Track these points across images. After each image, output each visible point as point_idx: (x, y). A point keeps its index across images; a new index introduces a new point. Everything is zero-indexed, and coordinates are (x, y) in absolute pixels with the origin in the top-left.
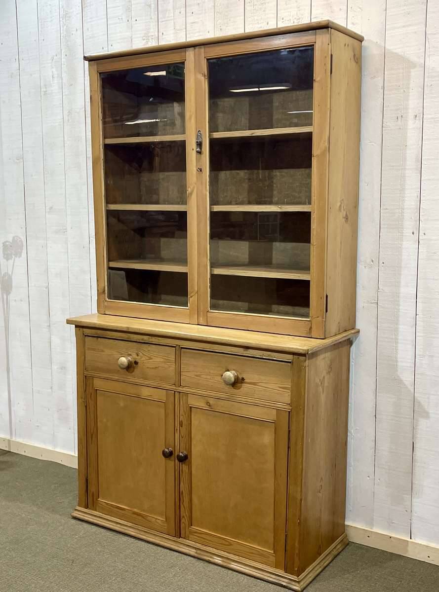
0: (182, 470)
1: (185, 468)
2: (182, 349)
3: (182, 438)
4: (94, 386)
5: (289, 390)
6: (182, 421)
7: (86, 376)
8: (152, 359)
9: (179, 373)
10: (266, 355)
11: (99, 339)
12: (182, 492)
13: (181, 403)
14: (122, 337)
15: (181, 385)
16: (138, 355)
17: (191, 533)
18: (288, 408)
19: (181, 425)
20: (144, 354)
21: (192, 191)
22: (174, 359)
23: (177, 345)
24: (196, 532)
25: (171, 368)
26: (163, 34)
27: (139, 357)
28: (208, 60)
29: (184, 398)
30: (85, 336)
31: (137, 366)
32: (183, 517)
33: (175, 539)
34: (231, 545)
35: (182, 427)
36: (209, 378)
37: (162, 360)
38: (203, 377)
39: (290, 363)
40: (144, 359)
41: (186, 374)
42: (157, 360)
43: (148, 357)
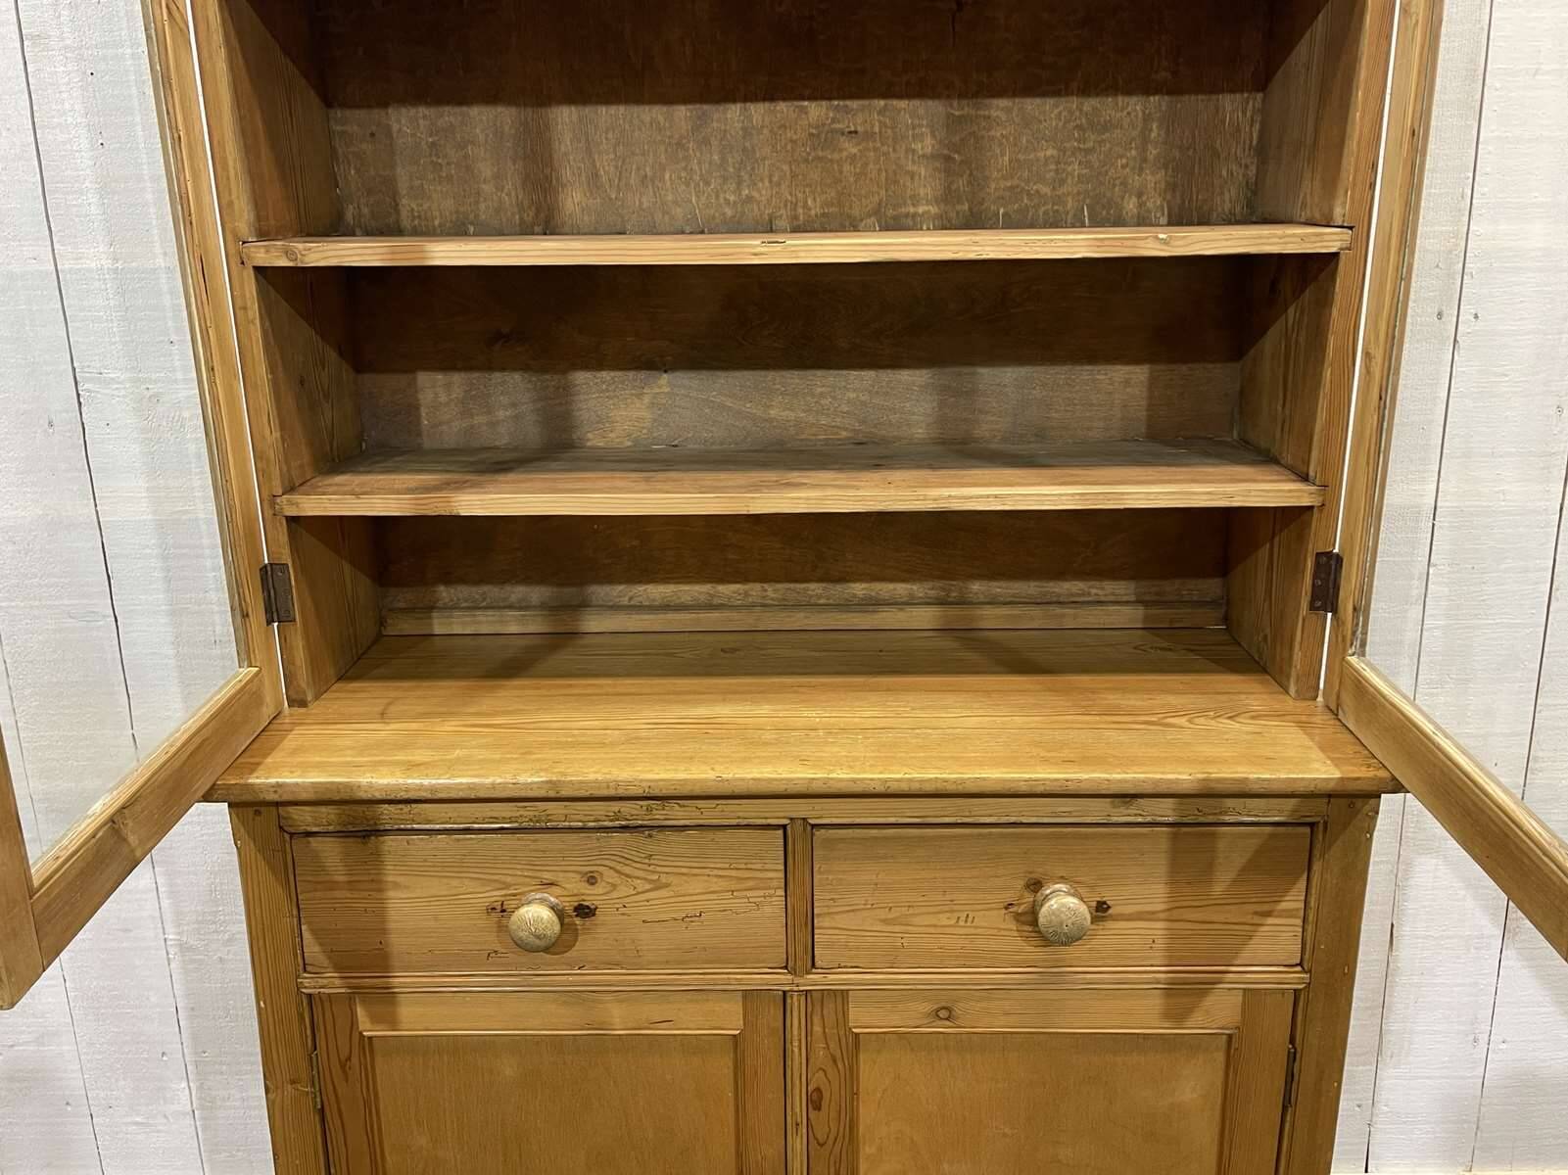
2: (820, 833)
3: (821, 1147)
4: (360, 1029)
5: (1296, 917)
6: (818, 1090)
7: (310, 996)
8: (667, 885)
9: (802, 921)
13: (817, 1029)
14: (495, 820)
15: (813, 965)
16: (592, 880)
18: (1296, 979)
19: (815, 1101)
20: (627, 870)
22: (782, 875)
23: (792, 820)
25: (768, 909)
27: (599, 889)
29: (829, 1007)
30: (290, 835)
31: (588, 922)
35: (818, 1108)
36: (946, 922)
37: (723, 884)
38: (917, 920)
39: (1312, 825)
40: (623, 891)
41: (841, 921)
42: (696, 886)
43: (650, 881)
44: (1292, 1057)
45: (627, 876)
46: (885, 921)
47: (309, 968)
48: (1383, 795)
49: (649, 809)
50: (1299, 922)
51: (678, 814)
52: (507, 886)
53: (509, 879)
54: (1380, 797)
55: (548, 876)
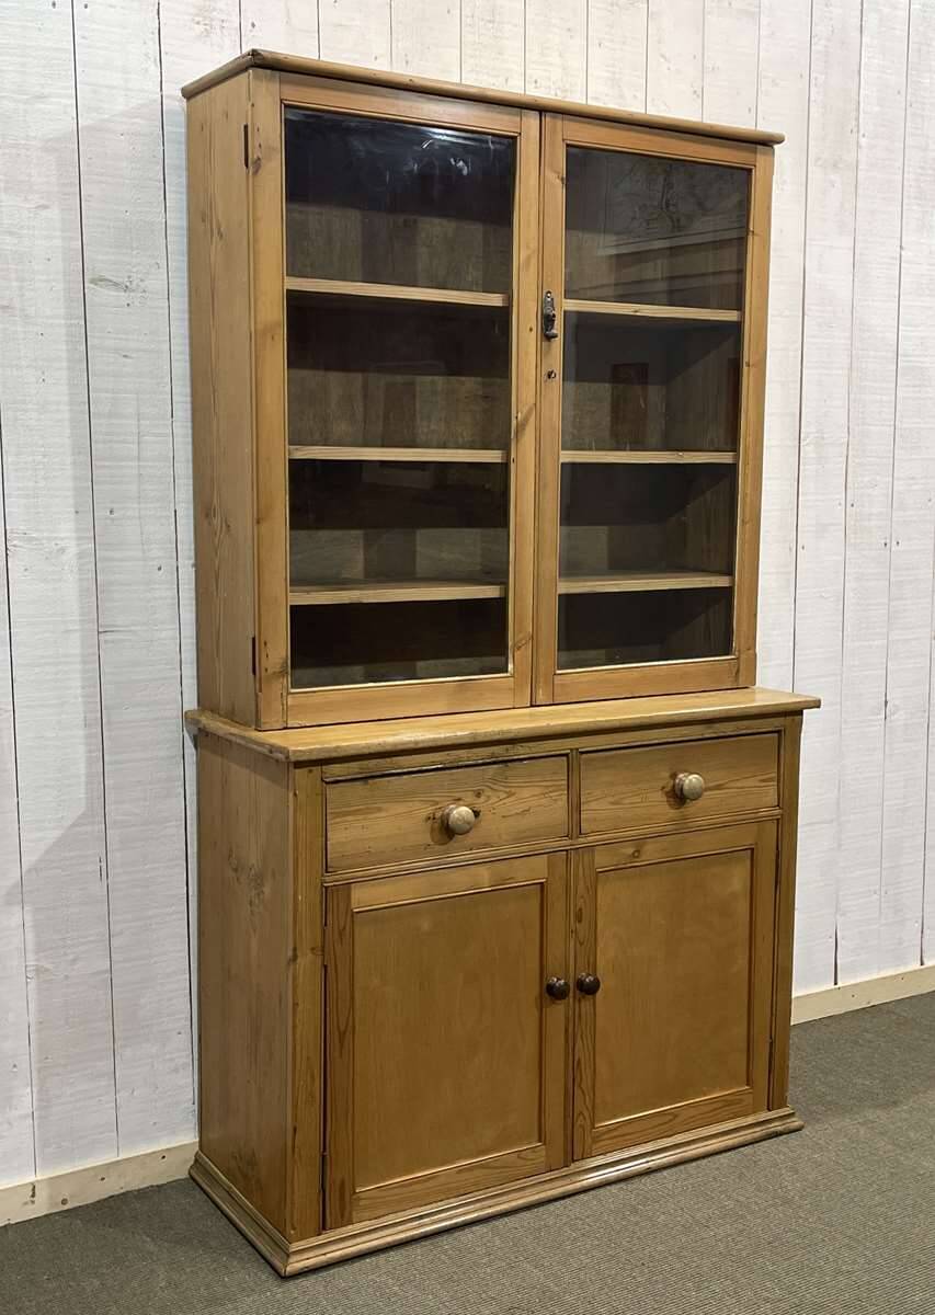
0: (580, 1016)
1: (586, 1005)
2: (584, 756)
3: (581, 944)
4: (353, 906)
5: (775, 781)
7: (326, 888)
8: (514, 794)
9: (575, 808)
10: (743, 726)
11: (370, 781)
12: (579, 1060)
14: (433, 763)
15: (580, 833)
16: (478, 795)
17: (596, 1140)
18: (777, 813)
19: (579, 917)
20: (495, 787)
21: (526, 419)
22: (565, 782)
23: (571, 750)
24: (604, 1133)
25: (560, 803)
26: (253, 25)
27: (482, 799)
28: (568, 145)
29: (586, 856)
30: (327, 783)
31: (477, 820)
32: (581, 1113)
33: (565, 1171)
34: (676, 1116)
35: (580, 921)
36: (637, 801)
37: (537, 791)
38: (627, 801)
39: (779, 732)
40: (494, 799)
41: (593, 805)
42: (526, 793)
43: (506, 792)
44: (777, 856)
45: (496, 790)
46: (613, 803)
47: (330, 870)
48: (805, 711)
49: (507, 750)
50: (776, 783)
51: (521, 751)
52: (437, 803)
53: (437, 799)
54: (802, 714)
55: (457, 795)
